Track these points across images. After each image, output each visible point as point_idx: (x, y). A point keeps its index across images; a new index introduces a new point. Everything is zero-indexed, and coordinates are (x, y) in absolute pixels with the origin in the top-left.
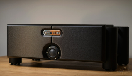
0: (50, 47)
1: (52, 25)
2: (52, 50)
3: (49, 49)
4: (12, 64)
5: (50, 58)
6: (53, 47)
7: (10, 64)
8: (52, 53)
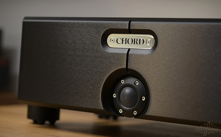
0: (123, 82)
1: (130, 20)
2: (127, 90)
3: (119, 87)
4: (35, 122)
5: (121, 111)
6: (131, 81)
7: (31, 121)
8: (126, 98)
